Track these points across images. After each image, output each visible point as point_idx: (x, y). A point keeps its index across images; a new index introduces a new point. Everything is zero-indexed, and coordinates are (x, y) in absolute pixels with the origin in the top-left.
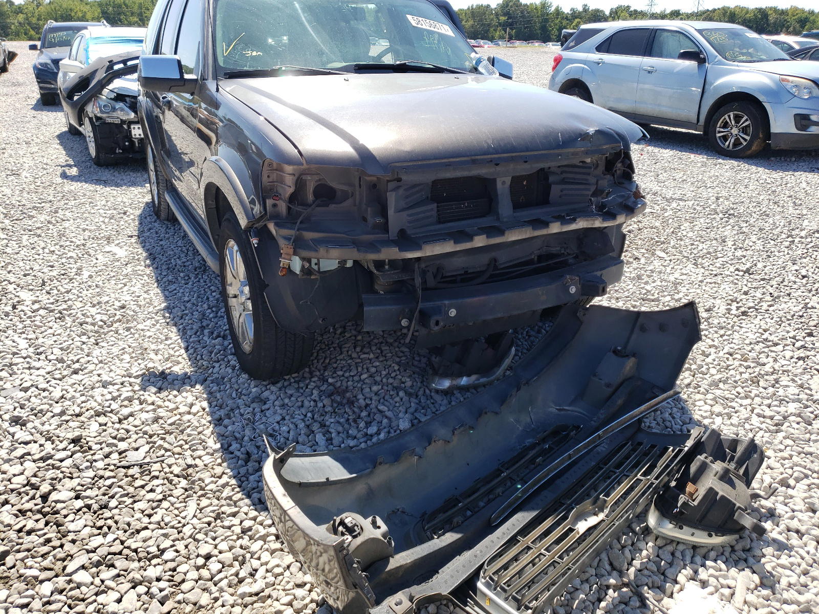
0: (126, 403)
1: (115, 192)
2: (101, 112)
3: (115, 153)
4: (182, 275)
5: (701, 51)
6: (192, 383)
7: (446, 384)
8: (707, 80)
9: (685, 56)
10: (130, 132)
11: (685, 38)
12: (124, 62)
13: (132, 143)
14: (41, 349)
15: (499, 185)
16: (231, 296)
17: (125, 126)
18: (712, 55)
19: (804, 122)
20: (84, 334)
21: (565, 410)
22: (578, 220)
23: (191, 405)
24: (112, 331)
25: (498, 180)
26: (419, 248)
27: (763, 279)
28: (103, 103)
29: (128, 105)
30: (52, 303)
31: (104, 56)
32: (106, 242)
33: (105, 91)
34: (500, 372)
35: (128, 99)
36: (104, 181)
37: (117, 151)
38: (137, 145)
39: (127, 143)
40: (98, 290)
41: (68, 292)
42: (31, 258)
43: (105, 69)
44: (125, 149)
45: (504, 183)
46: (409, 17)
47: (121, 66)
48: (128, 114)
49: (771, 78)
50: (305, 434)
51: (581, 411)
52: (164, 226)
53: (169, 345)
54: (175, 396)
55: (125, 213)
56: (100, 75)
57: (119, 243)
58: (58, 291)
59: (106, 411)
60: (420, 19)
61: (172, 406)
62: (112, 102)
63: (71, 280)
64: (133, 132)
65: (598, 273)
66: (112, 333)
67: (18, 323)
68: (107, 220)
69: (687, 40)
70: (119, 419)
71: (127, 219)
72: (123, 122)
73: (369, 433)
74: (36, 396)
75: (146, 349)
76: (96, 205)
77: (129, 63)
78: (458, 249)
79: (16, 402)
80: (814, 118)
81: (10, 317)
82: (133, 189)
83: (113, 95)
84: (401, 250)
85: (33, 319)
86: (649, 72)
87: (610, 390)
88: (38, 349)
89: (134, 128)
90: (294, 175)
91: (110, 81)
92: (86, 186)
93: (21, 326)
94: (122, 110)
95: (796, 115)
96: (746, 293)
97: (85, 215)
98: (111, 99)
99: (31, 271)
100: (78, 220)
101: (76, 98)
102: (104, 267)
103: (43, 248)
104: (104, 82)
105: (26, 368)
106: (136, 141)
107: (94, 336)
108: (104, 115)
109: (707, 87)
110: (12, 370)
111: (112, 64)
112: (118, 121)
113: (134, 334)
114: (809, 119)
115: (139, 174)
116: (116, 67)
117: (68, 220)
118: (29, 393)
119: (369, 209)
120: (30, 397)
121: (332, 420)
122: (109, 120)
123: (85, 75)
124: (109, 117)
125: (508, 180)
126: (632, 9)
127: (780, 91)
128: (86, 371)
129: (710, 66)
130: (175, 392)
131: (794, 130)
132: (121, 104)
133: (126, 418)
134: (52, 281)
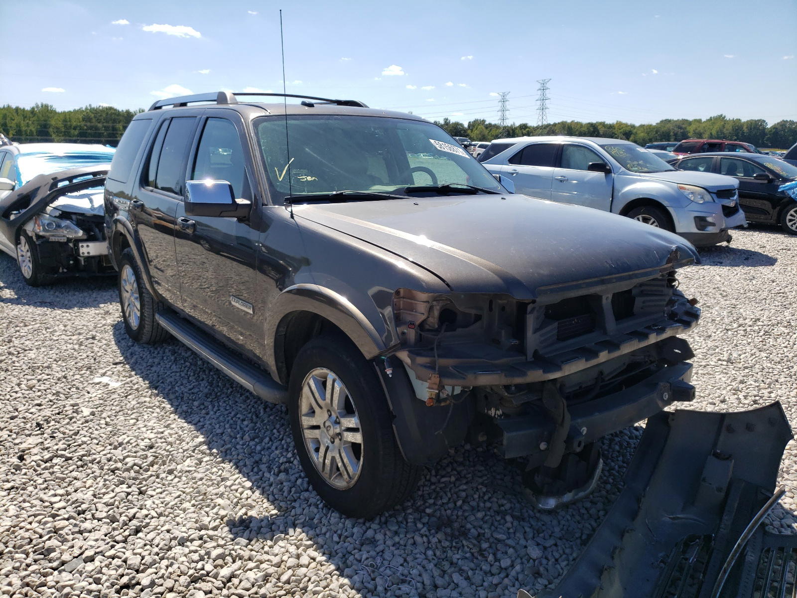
0: (220, 562)
1: (67, 314)
2: (44, 230)
3: (57, 272)
4: (196, 403)
5: (606, 163)
6: (282, 528)
7: (552, 503)
8: (615, 189)
9: (593, 168)
10: (78, 249)
11: (589, 151)
12: (70, 179)
13: (77, 261)
14: (84, 506)
15: (604, 301)
16: (305, 427)
17: (71, 245)
18: (616, 167)
19: (703, 223)
20: (122, 483)
21: (678, 518)
22: (667, 330)
23: (298, 557)
24: (151, 476)
25: (603, 297)
26: (559, 368)
27: (746, 368)
28: (46, 222)
29: (74, 222)
30: (65, 450)
31: (47, 173)
32: (88, 372)
33: (49, 209)
34: (594, 483)
35: (74, 217)
36: (50, 303)
37: (61, 270)
38: (83, 263)
39: (71, 262)
40: (110, 429)
41: (76, 434)
42: (8, 397)
43: (48, 186)
44: (68, 267)
45: (607, 298)
46: (432, 141)
47: (67, 183)
48: (76, 232)
49: (670, 187)
50: (439, 576)
51: (695, 518)
52: (145, 349)
53: (230, 487)
54: (271, 547)
55: (93, 338)
56: (44, 193)
57: (106, 373)
58: (64, 433)
59: (203, 575)
60: (441, 143)
61: (276, 560)
62: (56, 220)
63: (71, 419)
64: (82, 250)
65: (680, 379)
66: (153, 478)
67: (36, 478)
68: (76, 347)
69: (592, 153)
70: (223, 582)
71: (100, 344)
72: (69, 240)
73: (503, 566)
74: (107, 566)
75: (205, 494)
76: (55, 331)
77: (75, 181)
78: (588, 366)
79: (88, 576)
80: (710, 219)
81: (24, 471)
82: (86, 310)
83: (57, 213)
84: (544, 372)
85: (51, 470)
86: (561, 181)
87: (723, 494)
88: (80, 506)
89: (82, 246)
90: (428, 302)
91: (54, 198)
92: (31, 309)
93: (40, 481)
94: (67, 227)
95: (696, 218)
96: (742, 382)
97: (47, 343)
98: (55, 217)
99: (17, 414)
100: (43, 349)
101: (12, 217)
102: (101, 402)
103: (19, 385)
104: (48, 199)
105: (77, 532)
106: (82, 259)
107: (134, 484)
108: (47, 234)
109: (615, 194)
110: (60, 535)
111: (56, 181)
112: (64, 240)
113: (180, 477)
114: (706, 221)
115: (86, 294)
116: (60, 185)
117: (30, 350)
118: (97, 563)
119: (503, 332)
120: (101, 568)
121: (458, 556)
122: (52, 239)
123: (25, 193)
124: (53, 236)
125: (610, 296)
126: (487, 123)
127: (680, 197)
128: (151, 528)
129: (615, 176)
130: (269, 543)
131: (695, 230)
132: (68, 222)
133: (229, 580)
134: (48, 422)
